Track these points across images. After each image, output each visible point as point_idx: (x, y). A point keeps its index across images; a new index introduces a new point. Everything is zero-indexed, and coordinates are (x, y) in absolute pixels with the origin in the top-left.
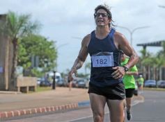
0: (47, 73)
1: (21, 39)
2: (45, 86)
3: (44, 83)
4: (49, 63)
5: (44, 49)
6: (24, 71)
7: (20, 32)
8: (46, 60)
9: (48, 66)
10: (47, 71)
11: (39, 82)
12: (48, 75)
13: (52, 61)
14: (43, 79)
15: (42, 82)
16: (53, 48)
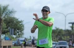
0: (18, 38)
1: (4, 19)
2: (17, 46)
3: (16, 44)
4: (20, 33)
5: (17, 25)
6: (5, 37)
7: (4, 15)
8: (18, 31)
9: (19, 34)
10: (18, 37)
11: (14, 44)
12: (19, 39)
13: (21, 32)
14: (16, 42)
15: (15, 44)
16: (22, 24)
